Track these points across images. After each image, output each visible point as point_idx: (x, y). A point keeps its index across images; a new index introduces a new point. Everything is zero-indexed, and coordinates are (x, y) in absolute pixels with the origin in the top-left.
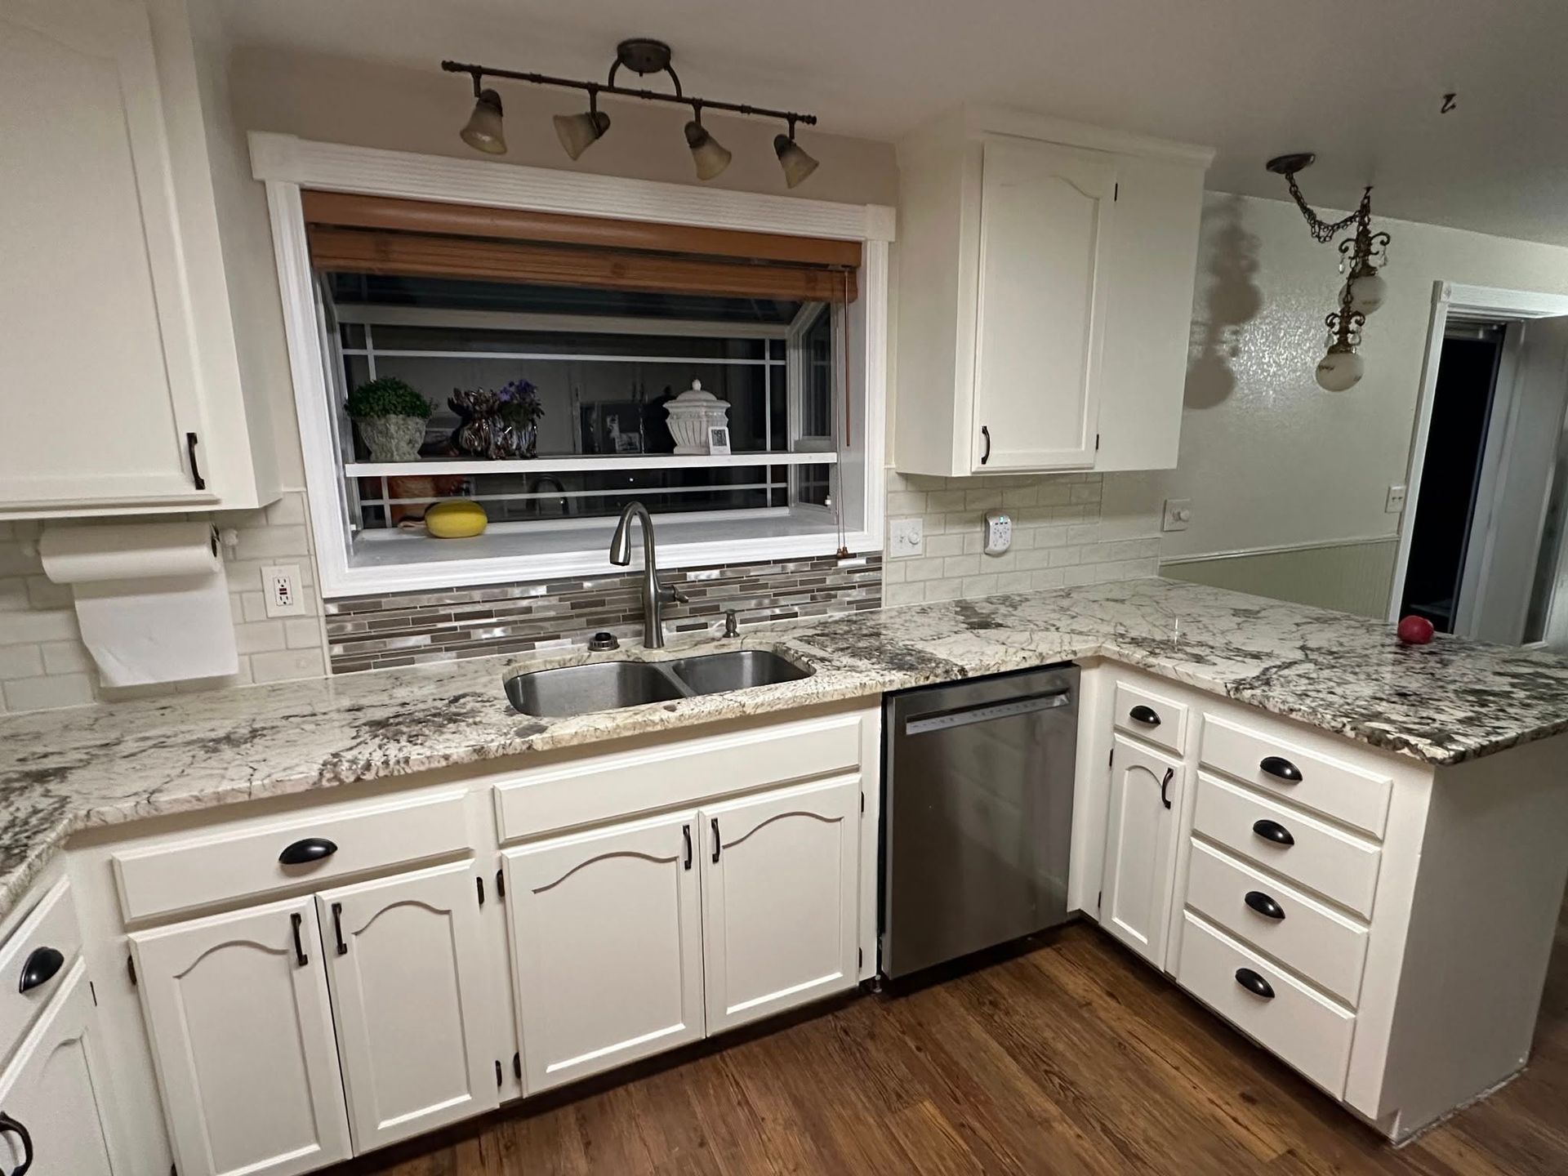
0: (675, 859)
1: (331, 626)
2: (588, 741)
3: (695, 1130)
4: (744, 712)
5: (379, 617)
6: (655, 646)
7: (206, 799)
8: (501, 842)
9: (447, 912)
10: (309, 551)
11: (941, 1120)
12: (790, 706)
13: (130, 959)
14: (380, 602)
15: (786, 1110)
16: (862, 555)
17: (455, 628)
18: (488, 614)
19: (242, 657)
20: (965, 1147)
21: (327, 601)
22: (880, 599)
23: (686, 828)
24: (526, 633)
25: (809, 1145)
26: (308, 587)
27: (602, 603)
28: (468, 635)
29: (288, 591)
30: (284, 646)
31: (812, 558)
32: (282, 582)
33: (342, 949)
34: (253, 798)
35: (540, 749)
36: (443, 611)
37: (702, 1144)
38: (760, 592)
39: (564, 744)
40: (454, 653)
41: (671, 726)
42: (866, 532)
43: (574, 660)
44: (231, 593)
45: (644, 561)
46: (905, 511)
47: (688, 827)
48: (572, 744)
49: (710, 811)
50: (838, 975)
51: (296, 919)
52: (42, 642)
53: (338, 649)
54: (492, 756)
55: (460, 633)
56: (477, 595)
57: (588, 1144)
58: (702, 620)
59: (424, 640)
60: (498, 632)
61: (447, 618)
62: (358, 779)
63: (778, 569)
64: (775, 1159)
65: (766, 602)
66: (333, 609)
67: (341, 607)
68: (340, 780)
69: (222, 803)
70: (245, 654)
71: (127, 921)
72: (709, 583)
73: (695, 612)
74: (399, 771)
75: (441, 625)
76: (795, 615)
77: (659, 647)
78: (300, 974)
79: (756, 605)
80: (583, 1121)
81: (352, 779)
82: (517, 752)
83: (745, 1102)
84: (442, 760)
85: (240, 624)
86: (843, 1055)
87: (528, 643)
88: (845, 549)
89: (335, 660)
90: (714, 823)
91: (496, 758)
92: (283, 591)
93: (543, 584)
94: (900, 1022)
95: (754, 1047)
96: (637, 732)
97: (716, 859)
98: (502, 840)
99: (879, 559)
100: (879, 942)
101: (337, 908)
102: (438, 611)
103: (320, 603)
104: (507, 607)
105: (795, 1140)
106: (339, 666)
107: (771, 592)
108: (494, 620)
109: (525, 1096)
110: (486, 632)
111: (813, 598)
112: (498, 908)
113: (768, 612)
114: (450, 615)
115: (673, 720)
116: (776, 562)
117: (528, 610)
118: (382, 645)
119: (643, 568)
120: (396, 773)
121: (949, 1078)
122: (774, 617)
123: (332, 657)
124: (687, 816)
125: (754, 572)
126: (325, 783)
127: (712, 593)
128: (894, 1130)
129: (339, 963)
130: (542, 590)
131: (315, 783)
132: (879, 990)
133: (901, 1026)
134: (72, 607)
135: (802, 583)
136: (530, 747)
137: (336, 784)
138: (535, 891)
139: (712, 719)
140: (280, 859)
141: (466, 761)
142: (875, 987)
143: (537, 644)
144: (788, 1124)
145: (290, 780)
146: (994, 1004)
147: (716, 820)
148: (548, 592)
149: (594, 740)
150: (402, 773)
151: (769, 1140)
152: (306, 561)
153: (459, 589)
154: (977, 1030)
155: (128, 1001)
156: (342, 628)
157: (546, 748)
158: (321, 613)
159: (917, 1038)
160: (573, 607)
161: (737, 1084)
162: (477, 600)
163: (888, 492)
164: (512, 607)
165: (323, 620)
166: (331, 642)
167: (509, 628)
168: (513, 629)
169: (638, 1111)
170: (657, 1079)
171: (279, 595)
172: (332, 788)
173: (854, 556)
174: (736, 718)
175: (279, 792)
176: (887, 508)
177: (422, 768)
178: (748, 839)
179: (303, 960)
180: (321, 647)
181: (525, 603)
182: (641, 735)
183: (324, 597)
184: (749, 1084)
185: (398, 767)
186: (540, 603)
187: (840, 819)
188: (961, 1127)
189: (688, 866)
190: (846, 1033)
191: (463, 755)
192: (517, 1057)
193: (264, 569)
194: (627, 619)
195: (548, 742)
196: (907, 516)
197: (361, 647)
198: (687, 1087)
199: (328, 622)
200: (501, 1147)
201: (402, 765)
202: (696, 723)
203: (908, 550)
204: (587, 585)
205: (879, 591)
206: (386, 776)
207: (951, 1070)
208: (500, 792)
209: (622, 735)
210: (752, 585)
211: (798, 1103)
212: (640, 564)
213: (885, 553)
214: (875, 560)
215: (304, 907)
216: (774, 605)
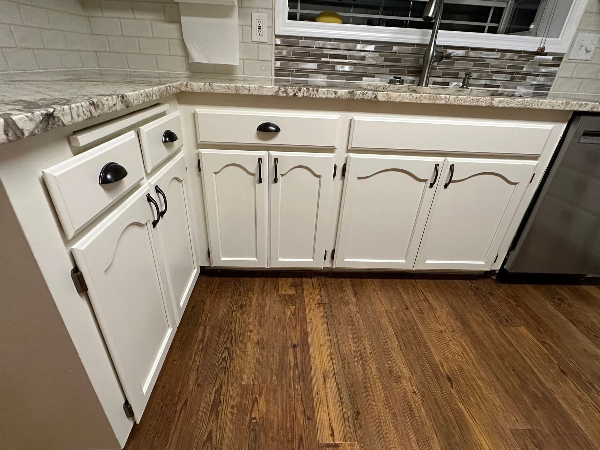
0: (425, 181)
1: (276, 51)
2: (404, 101)
3: (404, 303)
4: (491, 103)
5: (297, 50)
6: (424, 85)
7: (232, 89)
8: (348, 149)
9: (319, 177)
10: (272, 6)
11: (531, 336)
12: (519, 106)
13: (199, 160)
14: (299, 41)
15: (447, 309)
16: (551, 54)
17: (328, 62)
18: (345, 57)
19: (240, 60)
20: (546, 352)
21: (277, 36)
22: (550, 86)
23: (437, 166)
24: (361, 70)
25: (459, 324)
26: (270, 27)
27: (399, 61)
28: (334, 67)
29: (261, 28)
30: (257, 59)
31: (520, 52)
32: (259, 22)
33: (276, 181)
34: (250, 93)
35: (380, 100)
36: (326, 52)
37: (407, 309)
38: (483, 69)
39: (392, 100)
40: (326, 76)
41: (449, 103)
42: (559, 39)
43: (381, 87)
44: (239, 25)
45: (429, 38)
46: (592, 28)
47: (438, 165)
48: (396, 100)
49: (452, 160)
50: (482, 263)
51: (260, 160)
52: (170, 38)
53: (278, 64)
54: (356, 98)
55: (331, 65)
56: (342, 45)
57: (356, 294)
58: (447, 80)
59: (313, 66)
60: (347, 68)
61: (326, 56)
62: (295, 95)
63: (498, 55)
64: (442, 325)
65: (484, 75)
66: (279, 42)
67: (282, 41)
68: (287, 93)
69: (237, 92)
70: (242, 59)
71: (199, 142)
72: (459, 58)
73: (444, 75)
74: (313, 95)
75: (323, 59)
76: (498, 87)
77: (425, 86)
78: (259, 186)
79: (478, 76)
80: (353, 286)
81: (292, 94)
82: (369, 98)
83: (426, 300)
84: (333, 94)
85: (241, 43)
86: (476, 297)
87: (359, 76)
88: (543, 48)
89: (277, 69)
90: (452, 167)
91: (358, 99)
92: (260, 28)
93: (373, 45)
94: (506, 293)
95: (431, 282)
96: (431, 102)
97: (446, 186)
98: (349, 148)
99: (561, 59)
100: (508, 254)
101: (276, 160)
102: (323, 51)
103: (274, 36)
104: (354, 55)
105: (452, 320)
106: (278, 72)
107: (490, 69)
108: (347, 61)
109: (334, 267)
110: (342, 67)
111: (512, 78)
112: (340, 182)
113: (483, 82)
114: (328, 54)
115: (451, 99)
116: (499, 51)
117: (363, 58)
118: (296, 65)
119: (428, 42)
120: (311, 96)
121: (535, 322)
122: (486, 86)
123: (275, 67)
124: (439, 160)
125: (485, 54)
126: (281, 94)
127: (458, 65)
128: (505, 333)
129: (274, 186)
130: (372, 48)
131: (276, 92)
132: (494, 278)
133: (506, 294)
134: (179, 22)
135: (509, 67)
136: (375, 97)
137: (285, 95)
138: (359, 178)
139: (473, 104)
140: (257, 129)
141: (344, 97)
142: (494, 275)
143: (364, 78)
144: (448, 314)
145: (266, 88)
146: (561, 300)
147: (453, 165)
148: (375, 49)
149: (408, 101)
150: (314, 96)
151: (439, 317)
152: (270, 11)
153: (335, 40)
154: (551, 308)
155: (197, 178)
156: (281, 53)
157: (383, 100)
158: (274, 43)
159: (516, 301)
160: (385, 60)
161: (423, 293)
162: (341, 48)
163: (586, 12)
164: (357, 55)
165: (274, 46)
166: (276, 60)
167: (353, 67)
168: (354, 68)
169: (377, 289)
170: (386, 281)
171: (257, 29)
172: (283, 96)
173: (546, 54)
174: (486, 106)
175: (261, 93)
176: (580, 25)
177: (324, 96)
178: (466, 180)
179: (260, 181)
180: (271, 61)
181: (363, 54)
182: (432, 104)
183: (276, 33)
184: (429, 295)
185: (312, 92)
186: (370, 55)
187: (516, 184)
188: (544, 343)
189: (431, 186)
190: (477, 289)
191: (343, 94)
192: (334, 251)
193: (252, 13)
194: (410, 73)
195: (385, 97)
196: (591, 31)
197: (287, 65)
198: (399, 287)
199: (276, 49)
200: (320, 284)
201: (315, 91)
202: (463, 104)
203: (583, 55)
204: (395, 48)
205: (552, 81)
206: (307, 96)
207: (535, 318)
208: (355, 121)
209: (422, 102)
210: (480, 63)
211: (452, 307)
212: (427, 40)
213: (566, 55)
214: (558, 58)
215: (263, 156)
216: (489, 78)
